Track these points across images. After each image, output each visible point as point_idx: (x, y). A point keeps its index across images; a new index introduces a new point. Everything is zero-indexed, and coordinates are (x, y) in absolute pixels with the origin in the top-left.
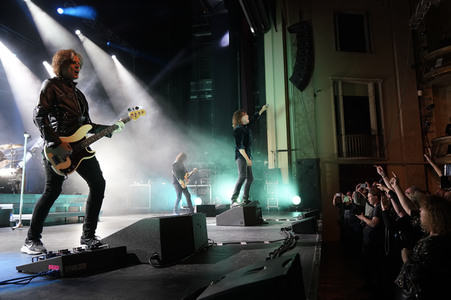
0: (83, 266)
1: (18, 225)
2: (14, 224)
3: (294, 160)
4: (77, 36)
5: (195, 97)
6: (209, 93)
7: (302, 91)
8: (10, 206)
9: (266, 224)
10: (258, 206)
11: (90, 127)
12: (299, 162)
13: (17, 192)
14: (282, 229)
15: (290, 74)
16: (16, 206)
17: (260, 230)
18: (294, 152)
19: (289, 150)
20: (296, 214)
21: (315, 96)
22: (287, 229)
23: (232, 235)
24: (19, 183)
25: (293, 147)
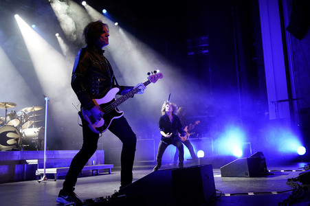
1: (42, 179)
2: (39, 177)
4: (83, 7)
5: (192, 53)
6: (205, 48)
7: (300, 39)
8: (35, 162)
9: (272, 175)
10: (262, 157)
11: (117, 90)
12: (301, 112)
13: (41, 148)
14: (289, 180)
15: (287, 24)
16: (41, 161)
17: (266, 181)
18: (295, 102)
19: (290, 100)
20: (302, 165)
22: (294, 180)
23: (238, 186)
24: (41, 140)
25: (295, 96)
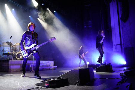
0: (55, 84)
3: (123, 48)
5: (86, 27)
6: (90, 25)
7: (125, 22)
10: (111, 65)
12: (125, 49)
13: (31, 60)
15: (120, 17)
16: (31, 64)
18: (123, 45)
19: (121, 44)
20: (125, 68)
21: (130, 24)
22: (123, 74)
25: (123, 43)
